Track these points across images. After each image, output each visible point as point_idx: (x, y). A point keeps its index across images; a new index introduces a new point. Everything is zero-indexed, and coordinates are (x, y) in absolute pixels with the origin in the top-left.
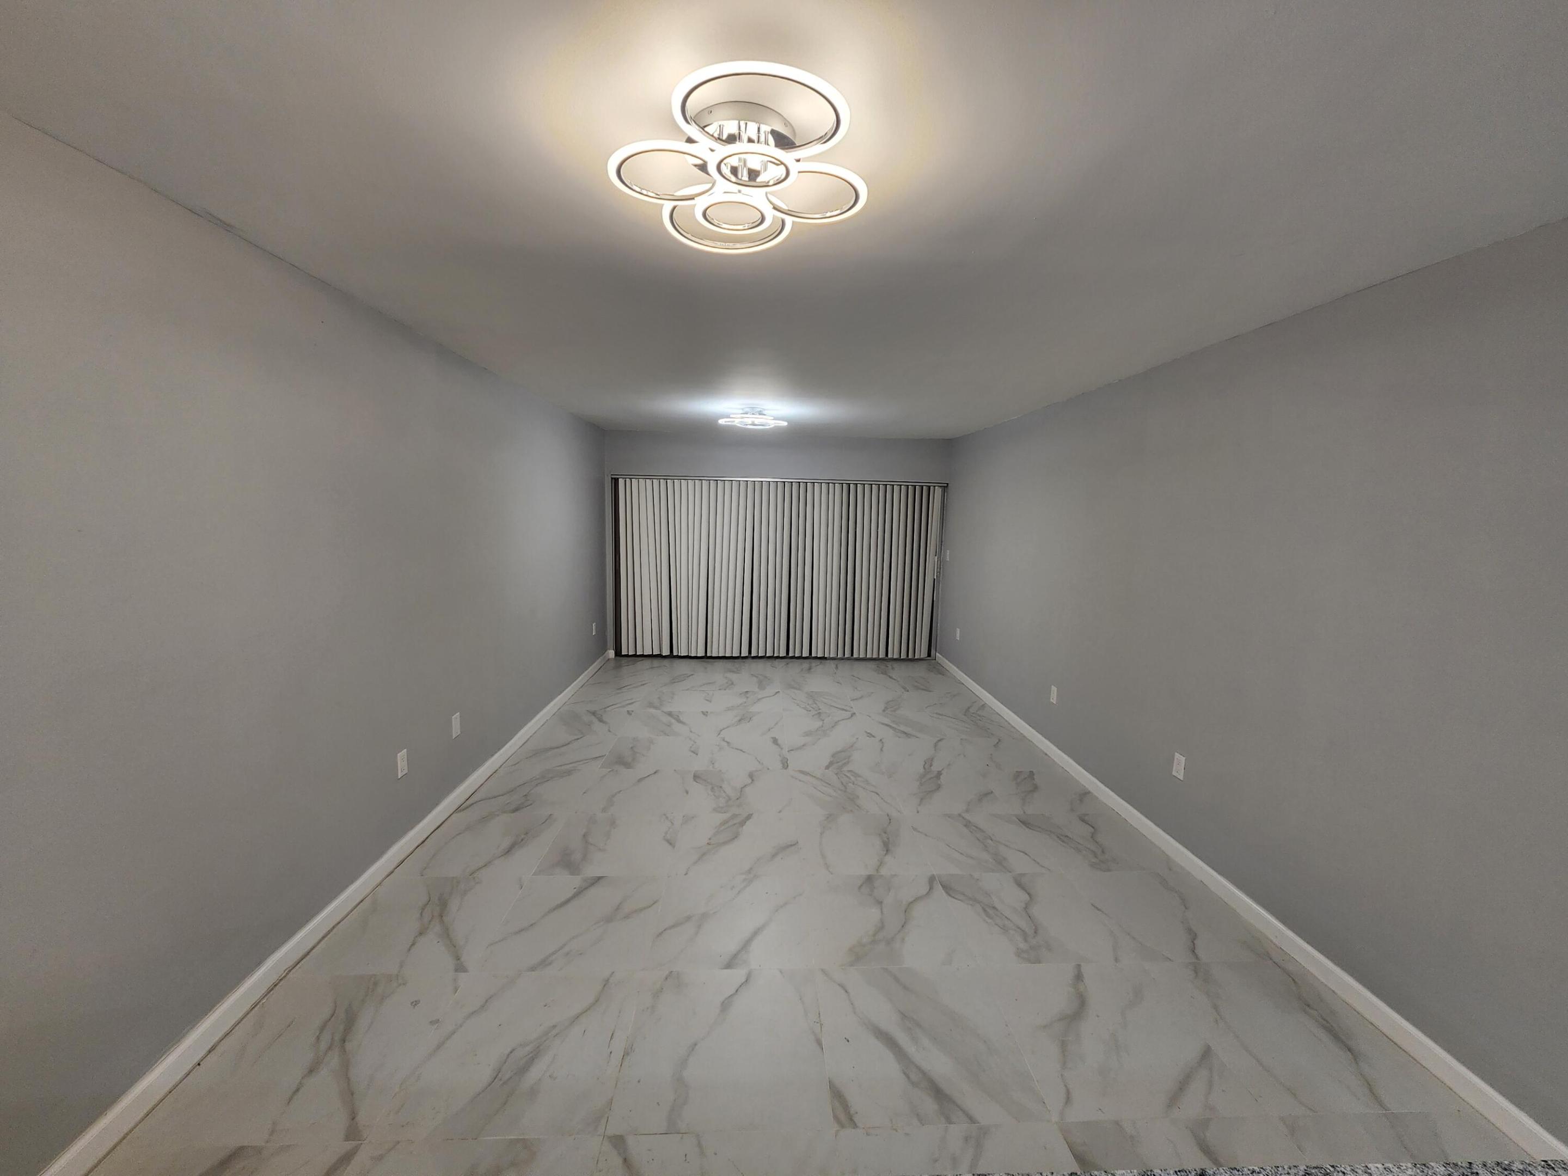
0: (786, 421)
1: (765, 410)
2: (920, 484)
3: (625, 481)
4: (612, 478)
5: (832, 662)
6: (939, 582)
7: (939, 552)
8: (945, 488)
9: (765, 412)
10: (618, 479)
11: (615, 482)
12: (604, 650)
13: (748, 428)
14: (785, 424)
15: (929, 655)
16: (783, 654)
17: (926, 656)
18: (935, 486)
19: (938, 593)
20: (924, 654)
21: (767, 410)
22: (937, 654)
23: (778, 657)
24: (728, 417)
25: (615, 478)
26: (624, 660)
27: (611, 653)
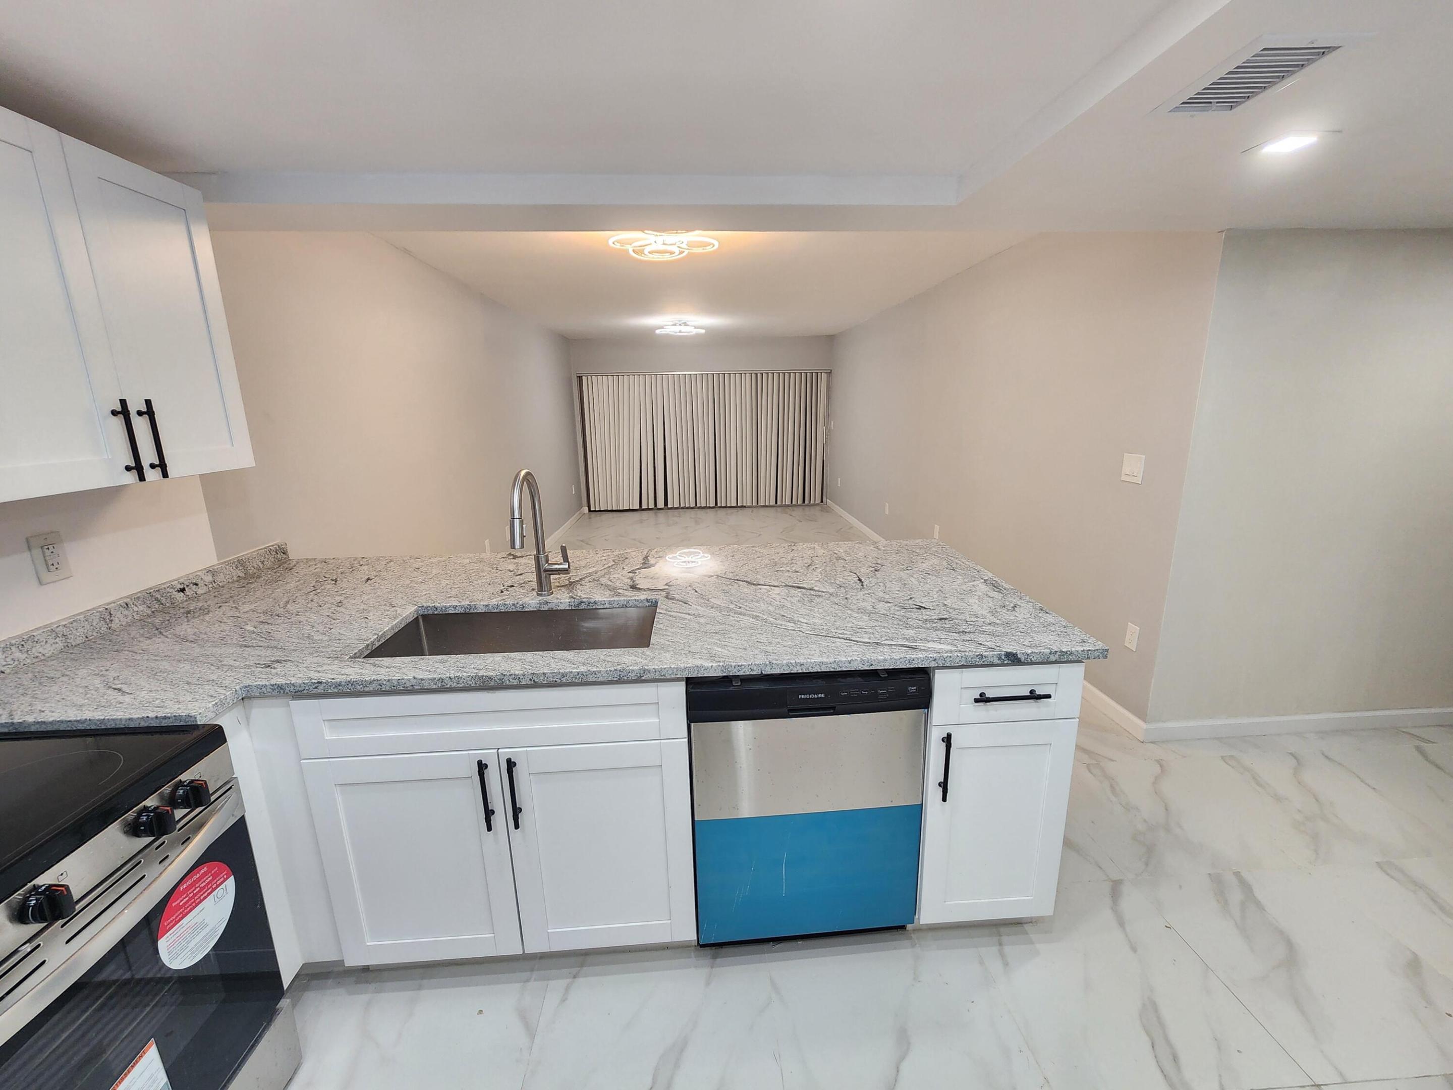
0: (703, 329)
1: (688, 321)
2: (810, 371)
3: (587, 378)
4: (577, 376)
5: (749, 509)
6: (827, 446)
7: (827, 423)
8: (829, 373)
9: (688, 323)
10: (582, 376)
11: (580, 378)
12: (581, 506)
13: (677, 335)
14: (703, 331)
15: (822, 501)
16: (713, 504)
17: (820, 502)
18: (821, 373)
19: (827, 454)
20: (818, 501)
21: (690, 321)
22: (828, 500)
23: (710, 508)
24: (662, 328)
25: (579, 376)
26: (593, 514)
27: (586, 509)
